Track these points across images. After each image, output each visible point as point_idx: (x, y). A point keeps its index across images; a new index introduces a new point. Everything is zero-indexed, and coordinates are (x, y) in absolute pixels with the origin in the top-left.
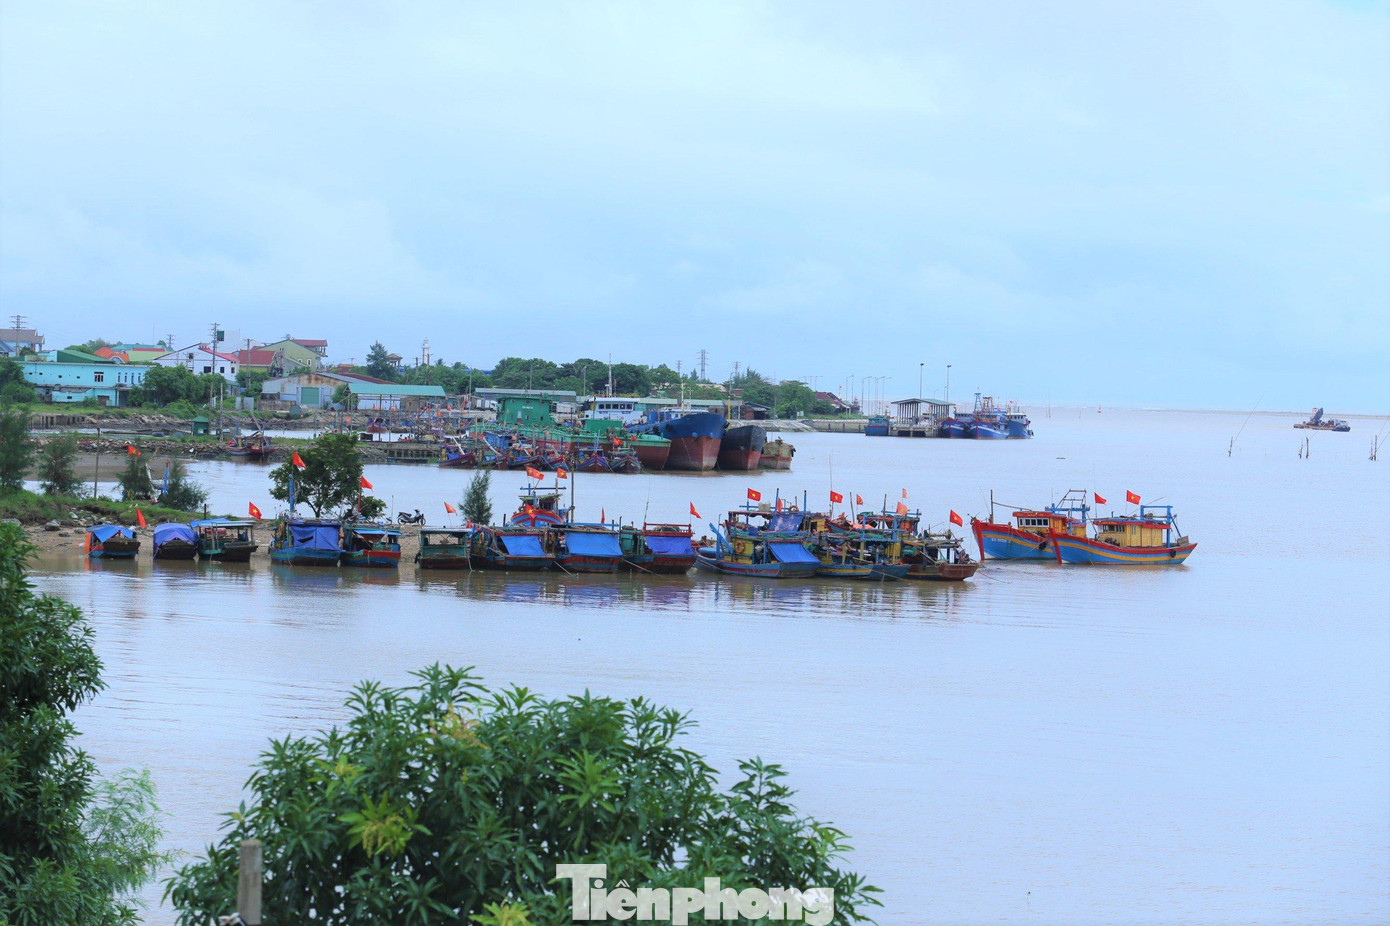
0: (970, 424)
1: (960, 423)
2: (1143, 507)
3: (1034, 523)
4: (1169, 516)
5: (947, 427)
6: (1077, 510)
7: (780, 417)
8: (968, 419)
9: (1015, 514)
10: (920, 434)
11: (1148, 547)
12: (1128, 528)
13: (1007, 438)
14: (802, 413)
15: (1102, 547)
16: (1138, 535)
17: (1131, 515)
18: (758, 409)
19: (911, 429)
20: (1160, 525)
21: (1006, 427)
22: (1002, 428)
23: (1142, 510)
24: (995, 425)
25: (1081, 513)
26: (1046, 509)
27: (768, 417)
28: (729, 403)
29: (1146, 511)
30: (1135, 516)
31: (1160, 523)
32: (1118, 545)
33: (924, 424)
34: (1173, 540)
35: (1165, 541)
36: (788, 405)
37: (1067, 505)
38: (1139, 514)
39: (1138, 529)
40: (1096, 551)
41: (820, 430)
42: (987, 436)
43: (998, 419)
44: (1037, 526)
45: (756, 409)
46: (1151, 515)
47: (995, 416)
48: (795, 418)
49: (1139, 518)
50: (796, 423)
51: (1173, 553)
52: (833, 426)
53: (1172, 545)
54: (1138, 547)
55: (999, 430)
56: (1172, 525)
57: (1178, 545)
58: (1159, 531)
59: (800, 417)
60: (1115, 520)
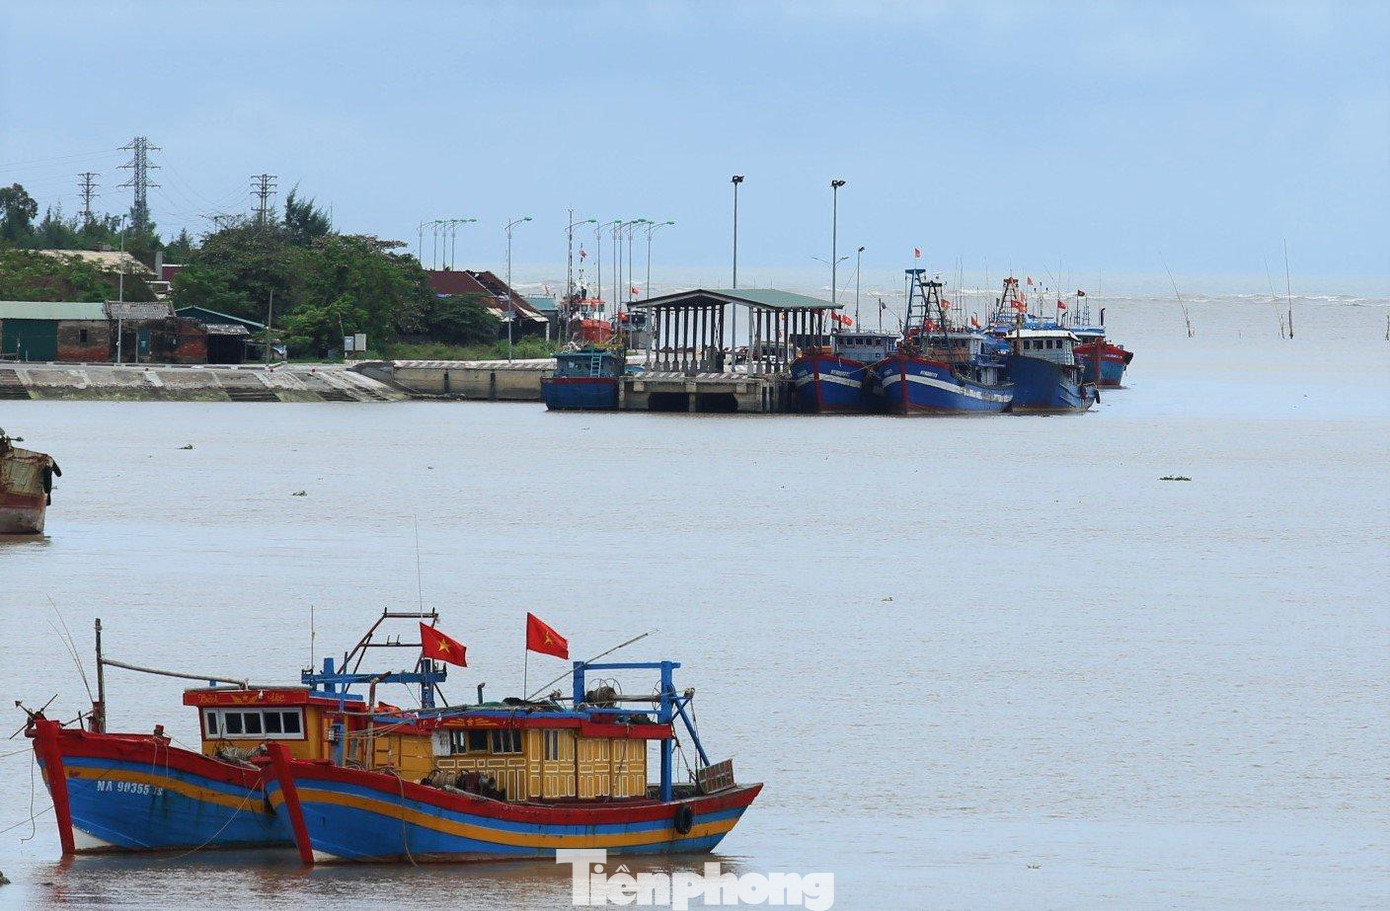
0: (881, 367)
1: (849, 366)
2: (580, 669)
3: (254, 727)
4: (667, 696)
5: (807, 378)
6: (404, 678)
7: (295, 355)
8: (878, 353)
9: (190, 698)
10: (719, 403)
11: (600, 800)
12: (533, 743)
13: (1007, 409)
14: (361, 341)
15: (446, 803)
16: (566, 759)
17: (545, 695)
18: (224, 330)
19: (692, 388)
20: (637, 729)
21: (1001, 376)
22: (989, 378)
23: (579, 678)
24: (963, 371)
25: (416, 687)
26: (307, 676)
27: (254, 355)
28: (126, 311)
29: (593, 682)
30: (556, 696)
31: (639, 719)
32: (501, 796)
33: (737, 373)
34: (680, 776)
35: (654, 778)
36: (320, 313)
37: (374, 662)
38: (568, 690)
39: (565, 742)
40: (427, 818)
41: (416, 393)
42: (936, 405)
43: (974, 350)
44: (263, 735)
45: (213, 328)
46: (608, 695)
47: (964, 343)
48: (340, 357)
49: (569, 705)
50: (335, 374)
51: (681, 820)
52: (457, 379)
53: (681, 791)
54: (565, 801)
55: (978, 386)
56: (678, 725)
57: (698, 790)
58: (634, 749)
59: (354, 355)
60: (487, 712)
